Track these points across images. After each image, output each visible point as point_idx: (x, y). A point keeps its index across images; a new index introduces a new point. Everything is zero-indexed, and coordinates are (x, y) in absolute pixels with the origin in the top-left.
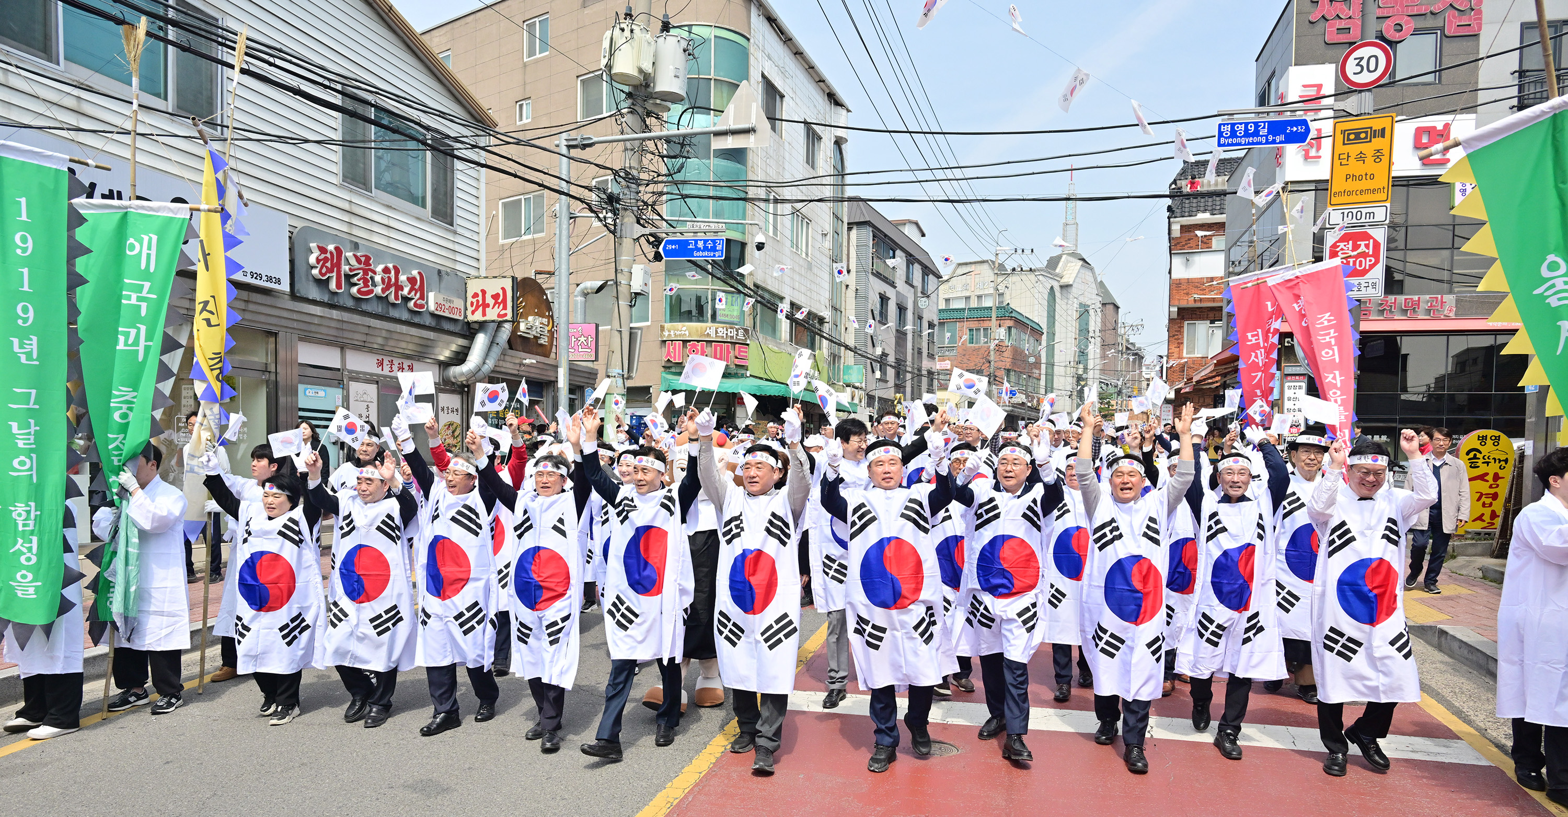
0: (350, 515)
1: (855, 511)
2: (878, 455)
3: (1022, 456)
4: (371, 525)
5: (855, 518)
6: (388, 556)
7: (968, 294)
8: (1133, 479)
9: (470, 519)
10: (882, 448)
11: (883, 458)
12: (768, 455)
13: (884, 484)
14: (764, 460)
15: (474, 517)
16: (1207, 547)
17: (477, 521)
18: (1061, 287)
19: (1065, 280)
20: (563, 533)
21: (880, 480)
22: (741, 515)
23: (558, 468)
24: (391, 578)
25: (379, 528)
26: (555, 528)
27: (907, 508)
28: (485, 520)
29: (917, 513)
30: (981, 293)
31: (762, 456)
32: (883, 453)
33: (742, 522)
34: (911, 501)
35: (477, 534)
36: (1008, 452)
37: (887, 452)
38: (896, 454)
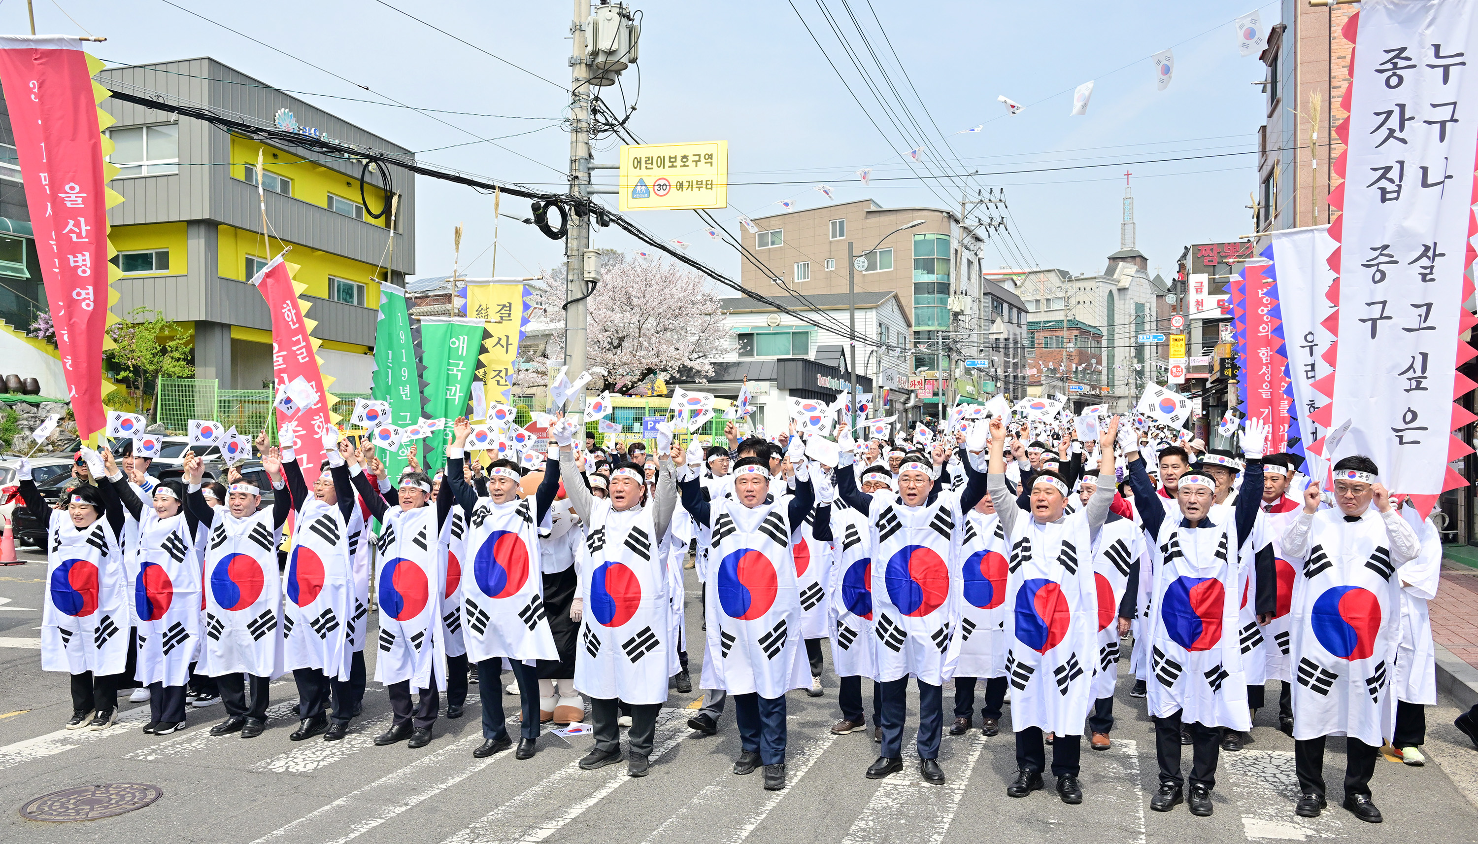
0: (222, 525)
3: (924, 471)
4: (242, 534)
6: (260, 562)
7: (1038, 298)
8: (1050, 498)
9: (329, 529)
12: (636, 473)
13: (746, 501)
14: (632, 476)
15: (333, 527)
17: (336, 532)
18: (1119, 290)
19: (1121, 285)
20: (424, 547)
21: (743, 498)
22: (603, 527)
23: (420, 484)
24: (265, 584)
25: (251, 537)
26: (416, 541)
27: (766, 522)
28: (344, 531)
29: (776, 527)
30: (1049, 297)
31: (630, 472)
32: (747, 472)
33: (604, 535)
34: (771, 515)
35: (334, 543)
36: (910, 468)
37: (751, 470)
38: (761, 473)
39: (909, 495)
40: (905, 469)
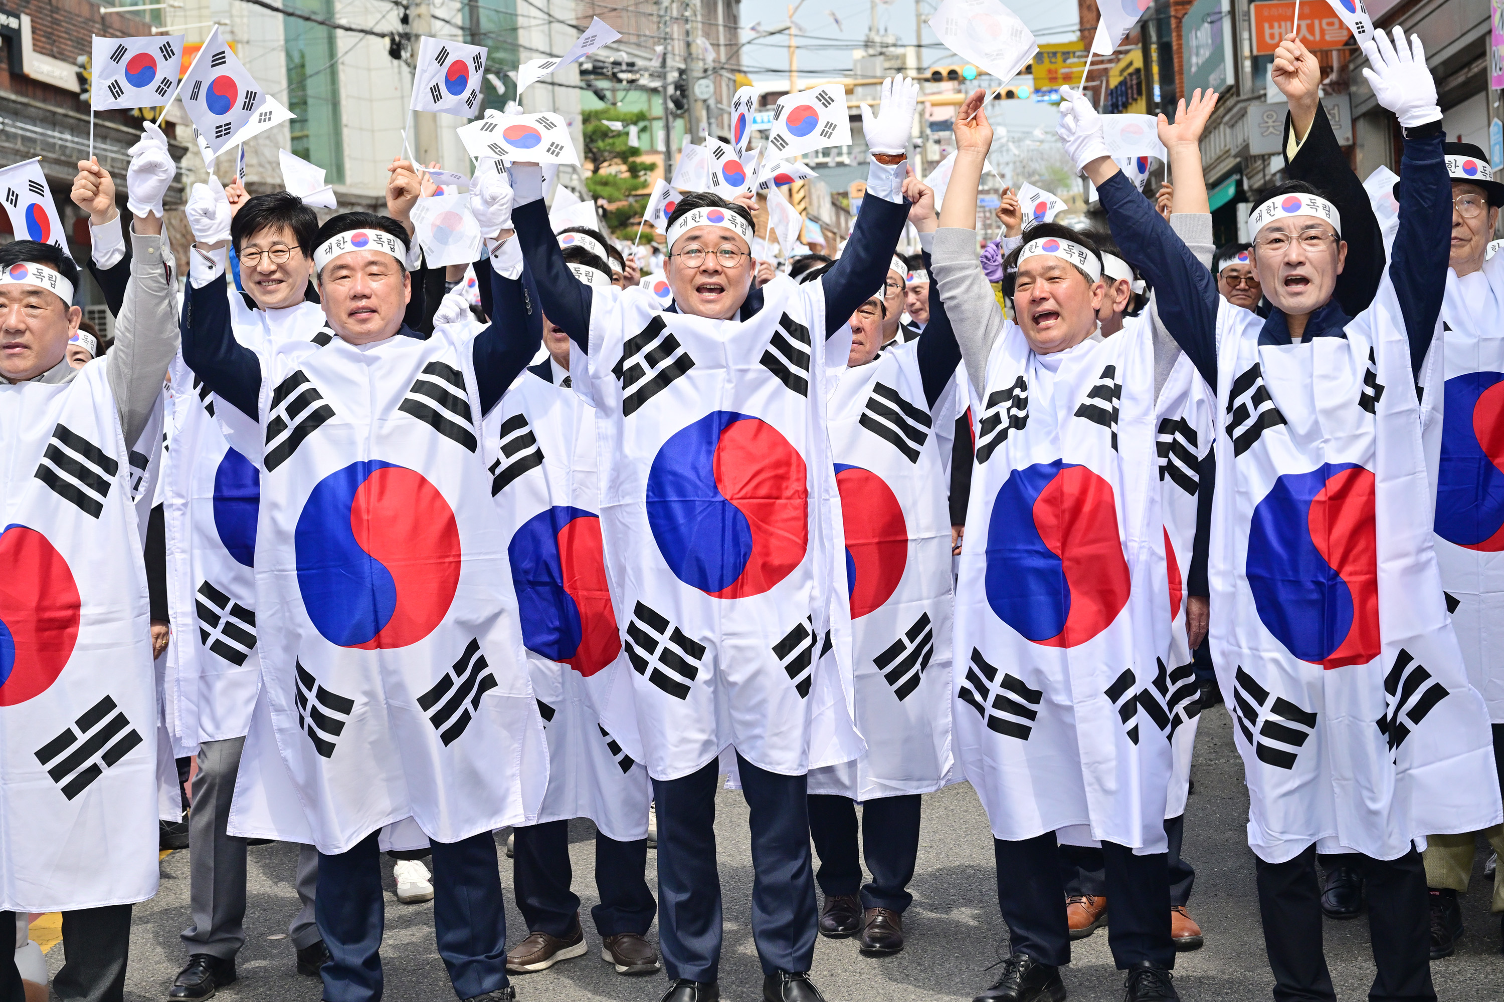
1: (281, 392)
2: (337, 251)
3: (737, 231)
5: (281, 410)
8: (1060, 289)
10: (348, 235)
11: (348, 260)
12: (54, 272)
13: (353, 326)
14: (46, 285)
16: (1234, 467)
21: (344, 316)
27: (419, 387)
29: (444, 398)
31: (37, 274)
32: (349, 247)
34: (431, 368)
37: (360, 243)
38: (386, 249)
39: (699, 289)
40: (691, 224)
